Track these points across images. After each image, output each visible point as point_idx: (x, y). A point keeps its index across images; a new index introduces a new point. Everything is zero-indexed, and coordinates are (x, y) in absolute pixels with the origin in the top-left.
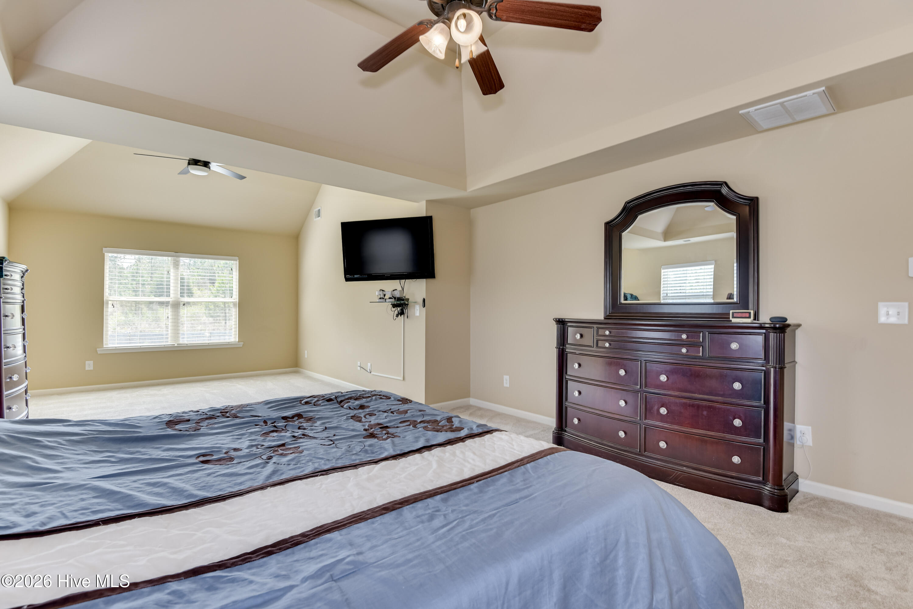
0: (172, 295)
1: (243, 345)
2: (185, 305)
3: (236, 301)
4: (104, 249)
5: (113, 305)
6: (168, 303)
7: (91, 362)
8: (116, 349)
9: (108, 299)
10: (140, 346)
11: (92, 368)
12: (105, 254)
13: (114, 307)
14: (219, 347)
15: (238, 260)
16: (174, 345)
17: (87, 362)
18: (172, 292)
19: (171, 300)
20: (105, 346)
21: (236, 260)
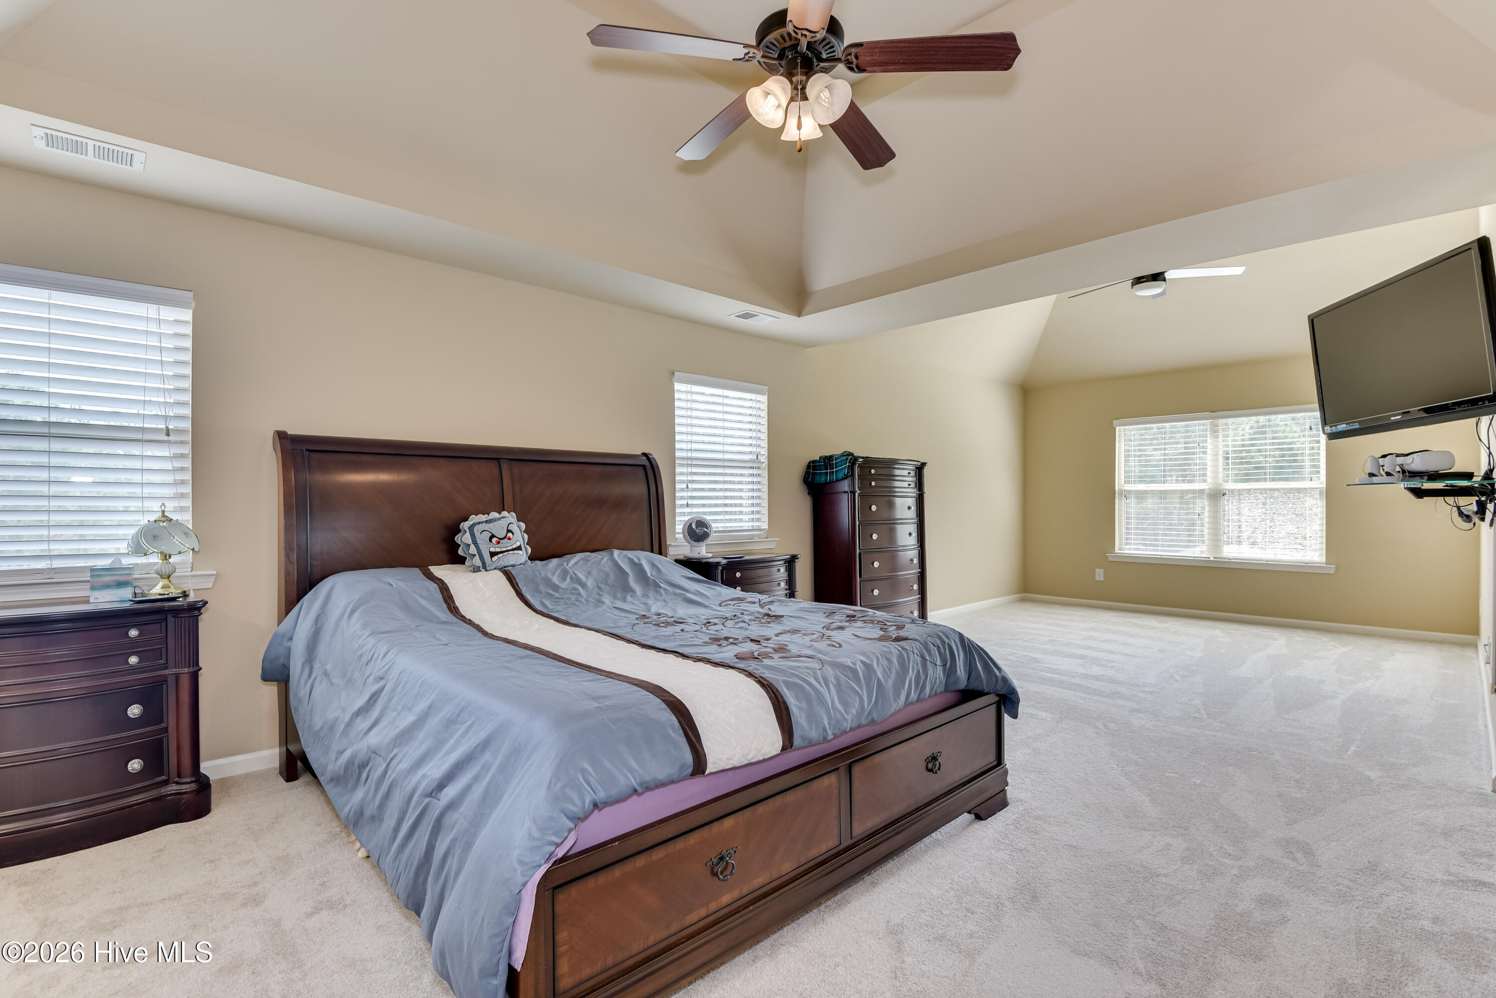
0: (1209, 480)
1: (1337, 569)
2: (1229, 495)
3: (1319, 487)
4: (1115, 422)
5: (1127, 496)
6: (1202, 492)
7: (1102, 571)
8: (1130, 557)
9: (1120, 488)
10: (1162, 556)
11: (1102, 579)
12: (1117, 427)
13: (1128, 499)
16: (1209, 558)
17: (1097, 570)
18: (1209, 474)
19: (1207, 487)
20: (1116, 551)
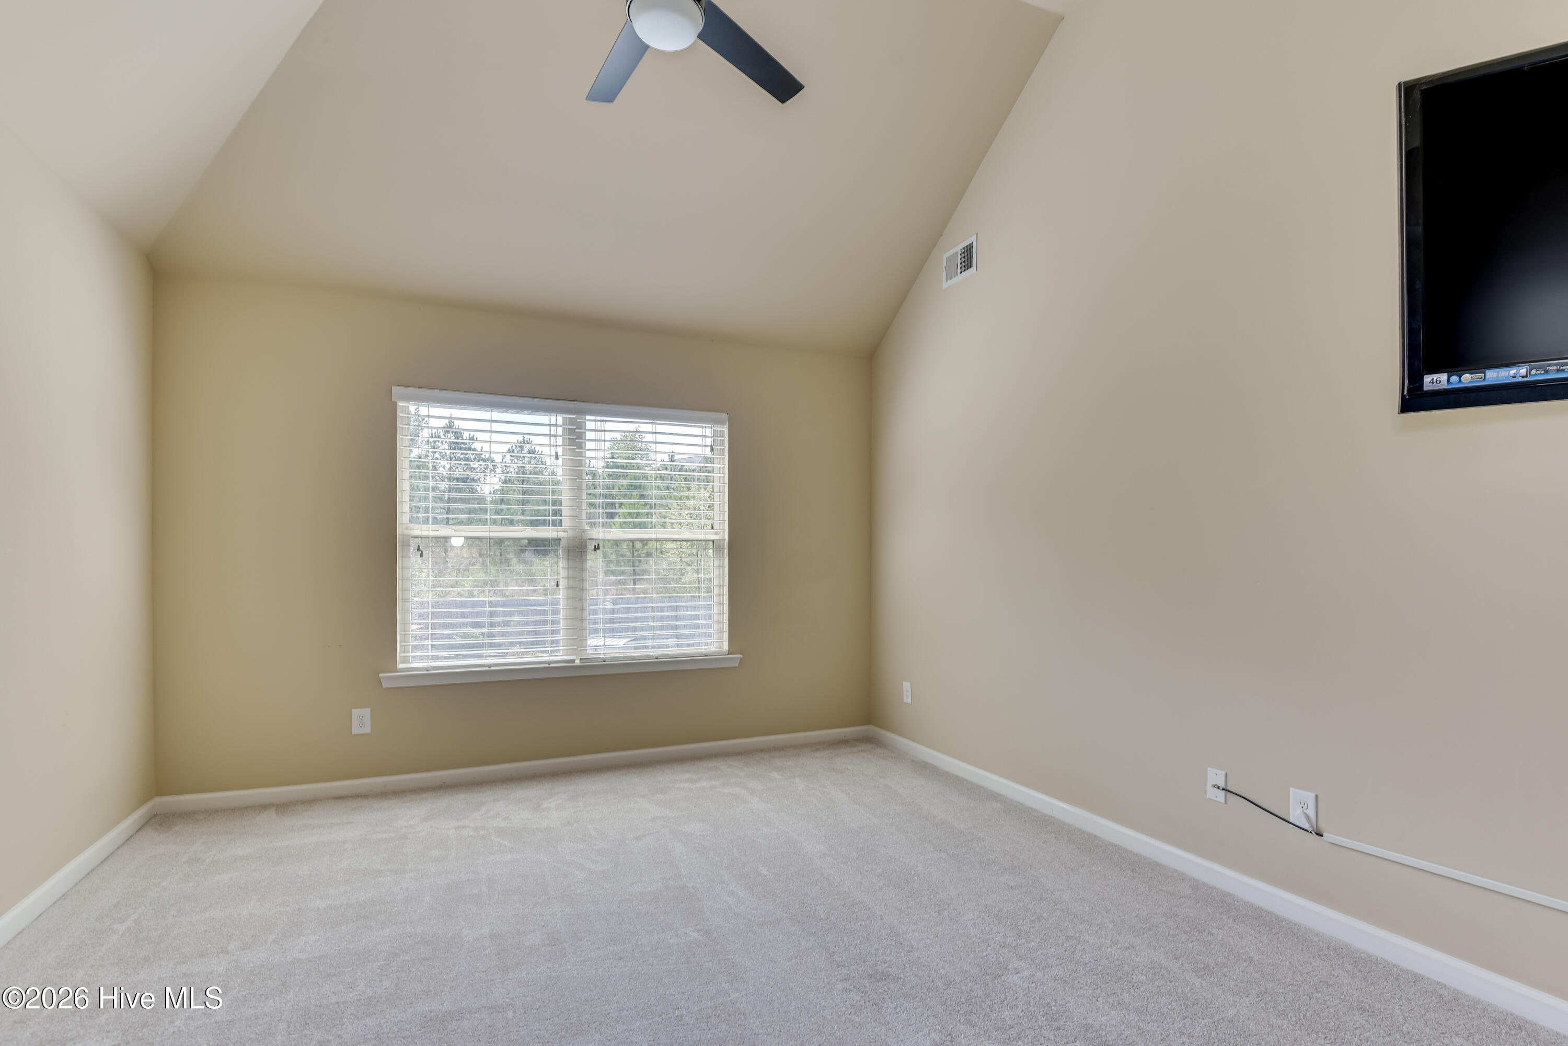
0: (566, 522)
2: (598, 548)
3: (722, 538)
4: (395, 389)
5: (419, 550)
6: (556, 543)
7: (367, 712)
8: (428, 675)
9: (406, 532)
10: (490, 666)
11: (367, 729)
12: (400, 404)
13: (422, 555)
14: (689, 668)
15: (727, 423)
16: (573, 661)
17: (355, 712)
18: (565, 512)
19: (565, 535)
20: (400, 666)
21: (720, 422)
